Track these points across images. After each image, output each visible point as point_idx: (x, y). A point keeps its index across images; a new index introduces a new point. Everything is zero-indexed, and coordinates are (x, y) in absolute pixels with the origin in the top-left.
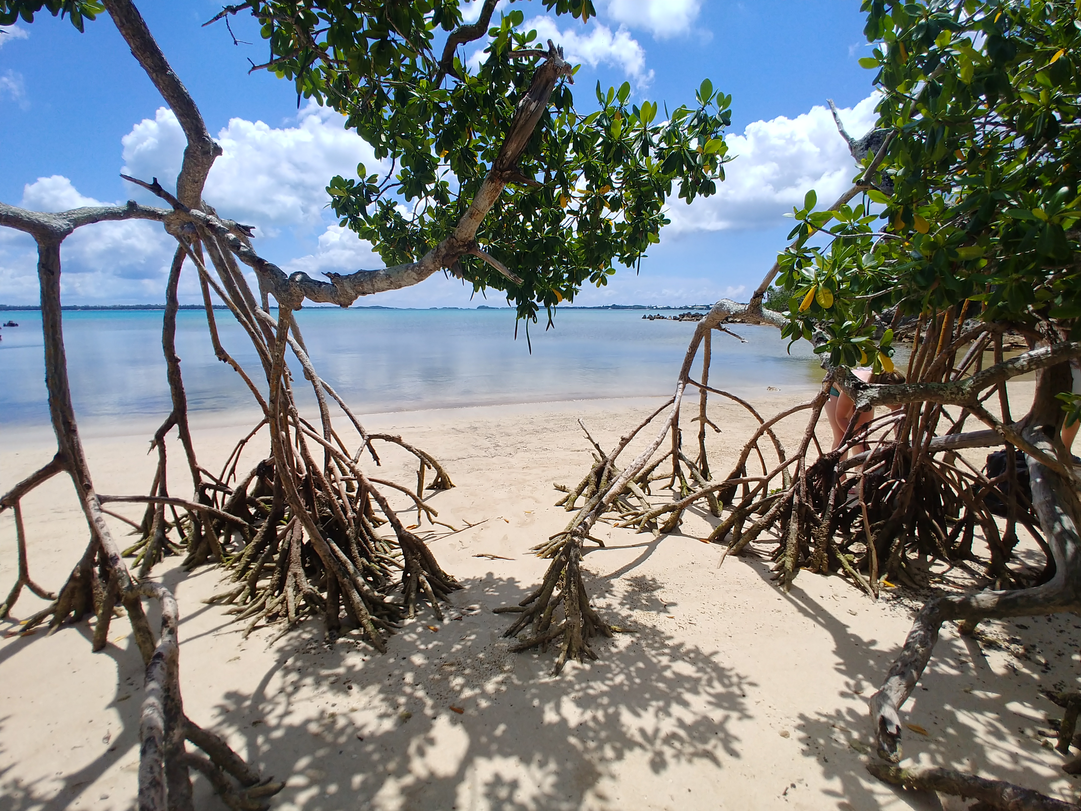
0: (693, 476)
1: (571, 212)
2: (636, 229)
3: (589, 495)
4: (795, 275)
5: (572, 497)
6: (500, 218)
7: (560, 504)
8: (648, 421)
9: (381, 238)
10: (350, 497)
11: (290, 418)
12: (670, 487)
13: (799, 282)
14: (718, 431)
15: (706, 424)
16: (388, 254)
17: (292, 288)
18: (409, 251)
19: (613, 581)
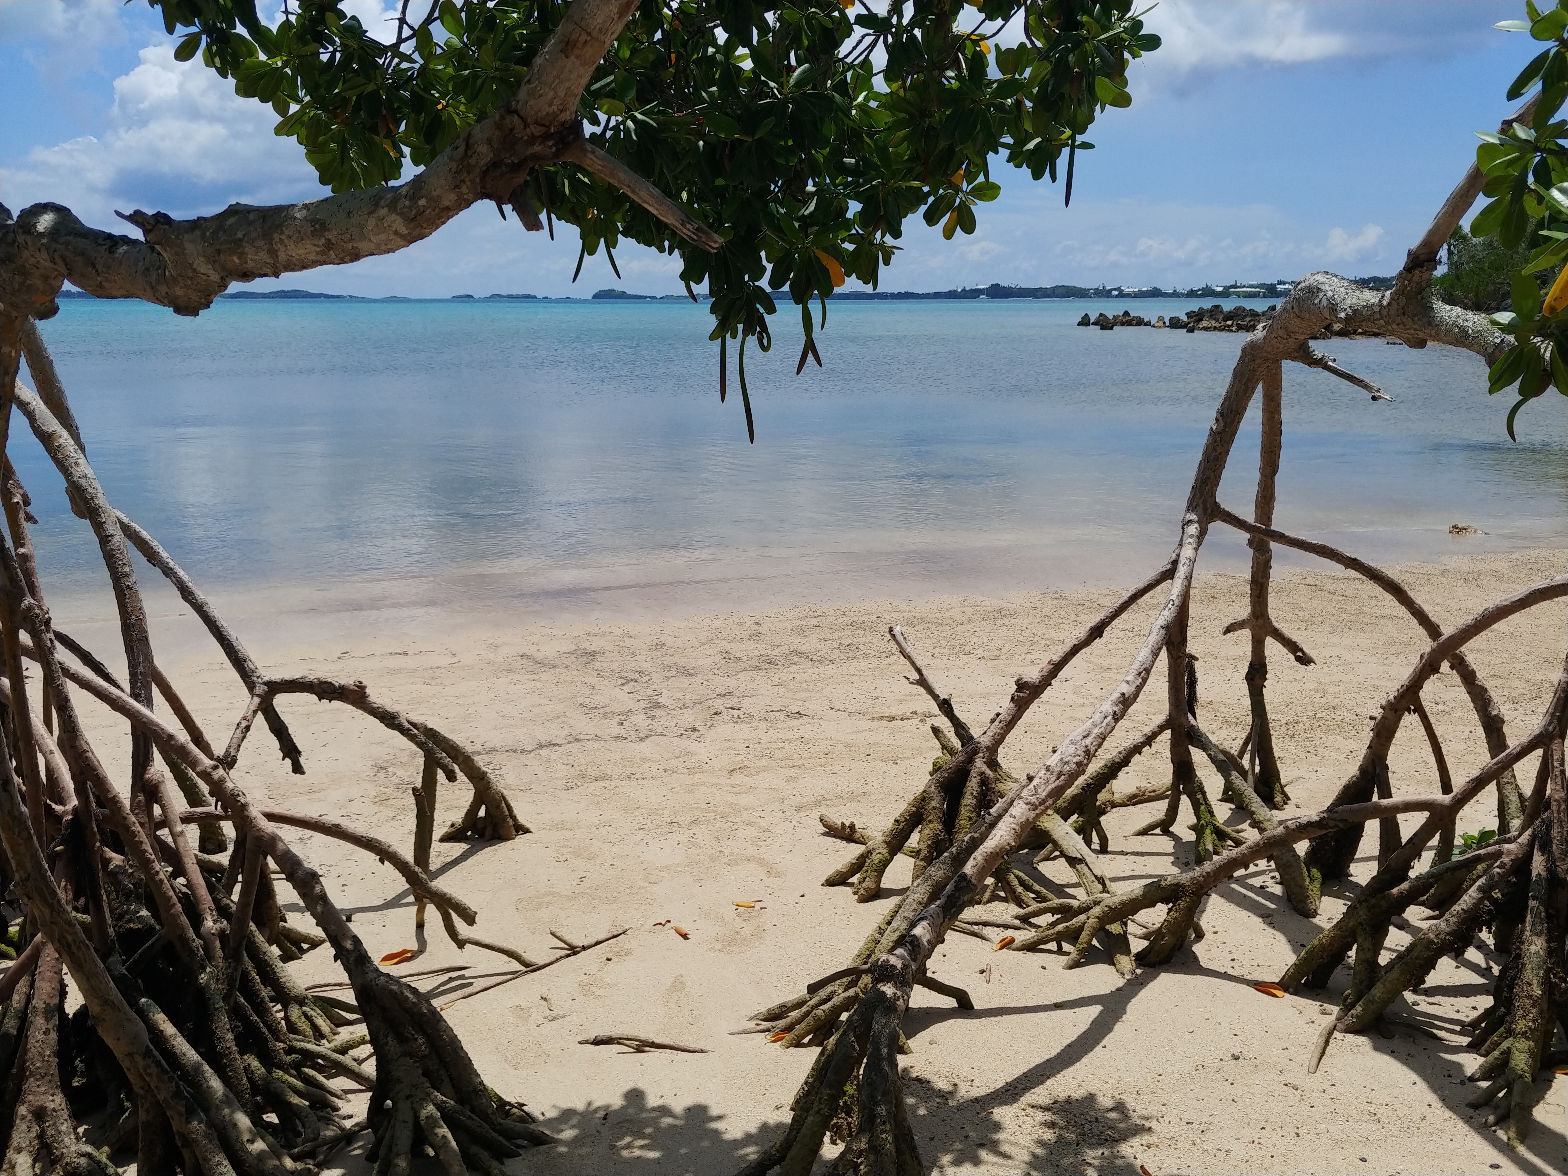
0: (1230, 795)
1: (868, 20)
2: (1061, 69)
3: (924, 852)
4: (1530, 204)
5: (876, 858)
6: (658, 35)
7: (838, 880)
8: (1097, 632)
9: (301, 93)
10: (207, 869)
11: (24, 637)
12: (1165, 826)
13: (1541, 225)
14: (1305, 660)
15: (1269, 642)
16: (326, 143)
17: (26, 254)
18: (390, 135)
19: (1000, 1113)
